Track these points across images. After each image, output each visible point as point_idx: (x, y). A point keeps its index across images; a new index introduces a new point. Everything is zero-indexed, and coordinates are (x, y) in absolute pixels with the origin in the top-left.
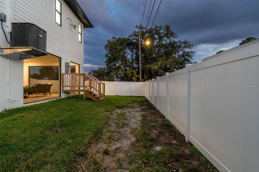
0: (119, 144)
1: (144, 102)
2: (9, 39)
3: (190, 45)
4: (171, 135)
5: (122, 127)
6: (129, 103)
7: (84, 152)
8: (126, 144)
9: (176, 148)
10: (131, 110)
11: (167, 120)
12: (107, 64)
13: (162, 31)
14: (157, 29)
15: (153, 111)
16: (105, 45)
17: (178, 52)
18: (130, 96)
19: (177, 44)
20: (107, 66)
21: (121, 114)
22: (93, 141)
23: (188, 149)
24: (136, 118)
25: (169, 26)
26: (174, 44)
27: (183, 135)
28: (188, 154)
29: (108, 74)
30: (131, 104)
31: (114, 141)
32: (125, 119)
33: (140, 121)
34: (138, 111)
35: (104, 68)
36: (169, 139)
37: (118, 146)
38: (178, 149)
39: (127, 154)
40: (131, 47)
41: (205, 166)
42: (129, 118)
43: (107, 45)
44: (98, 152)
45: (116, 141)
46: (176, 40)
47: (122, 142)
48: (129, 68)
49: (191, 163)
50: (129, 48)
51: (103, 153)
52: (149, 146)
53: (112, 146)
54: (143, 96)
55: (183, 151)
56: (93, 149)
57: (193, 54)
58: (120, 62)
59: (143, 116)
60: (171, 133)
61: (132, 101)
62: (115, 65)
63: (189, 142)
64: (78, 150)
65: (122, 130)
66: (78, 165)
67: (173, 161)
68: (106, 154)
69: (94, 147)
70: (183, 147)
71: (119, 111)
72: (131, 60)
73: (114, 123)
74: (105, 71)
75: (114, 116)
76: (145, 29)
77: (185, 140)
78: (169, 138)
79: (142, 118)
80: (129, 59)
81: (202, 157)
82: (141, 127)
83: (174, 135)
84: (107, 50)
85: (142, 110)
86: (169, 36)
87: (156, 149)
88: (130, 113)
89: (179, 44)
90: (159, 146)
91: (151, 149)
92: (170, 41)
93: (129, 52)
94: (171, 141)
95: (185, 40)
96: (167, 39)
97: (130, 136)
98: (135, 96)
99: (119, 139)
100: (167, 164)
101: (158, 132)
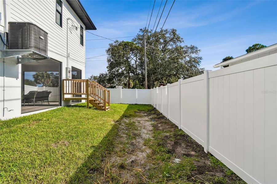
0: (134, 157)
1: (152, 111)
2: (5, 40)
3: (197, 51)
4: (187, 146)
5: (134, 138)
6: (136, 112)
7: (99, 166)
8: (141, 156)
9: (197, 160)
10: (139, 119)
11: (180, 129)
12: (109, 69)
13: (168, 35)
14: (163, 33)
15: (163, 120)
16: (107, 49)
17: (185, 58)
18: (136, 104)
19: (184, 49)
20: (109, 72)
21: (131, 124)
22: (106, 154)
23: (209, 160)
24: (146, 128)
25: (175, 30)
26: (181, 50)
27: (201, 146)
28: (209, 165)
29: (110, 80)
30: (138, 112)
31: (128, 153)
32: (135, 130)
33: (152, 131)
34: (147, 121)
35: (106, 74)
36: (187, 150)
37: (133, 159)
38: (198, 161)
39: (144, 168)
40: (135, 52)
41: (231, 178)
42: (139, 128)
43: (109, 49)
44: (113, 166)
45: (130, 153)
46: (182, 45)
47: (136, 154)
48: (133, 74)
49: (215, 175)
50: (133, 53)
51: (119, 167)
52: (167, 159)
53: (127, 159)
54: (149, 105)
55: (204, 163)
56: (107, 162)
57: (200, 60)
58: (123, 67)
59: (153, 126)
60: (188, 144)
61: (138, 110)
62: (118, 71)
63: (208, 152)
64: (92, 165)
65: (134, 141)
66: (94, 181)
67: (196, 174)
68: (122, 168)
69: (107, 160)
70: (203, 159)
71: (127, 121)
72: (135, 66)
73: (125, 134)
74: (107, 77)
75: (122, 126)
76: (150, 32)
77: (204, 151)
78: (187, 148)
79: (153, 128)
80: (133, 65)
81: (225, 168)
82: (153, 137)
83: (191, 146)
84: (109, 55)
85: (152, 119)
86: (175, 41)
87: (174, 161)
88: (139, 122)
89: (186, 49)
90: (177, 158)
91: (169, 161)
92: (176, 46)
93: (132, 57)
94: (188, 152)
95: (191, 45)
96: (173, 44)
97: (144, 147)
98: (140, 104)
99: (133, 151)
100: (190, 177)
101: (173, 142)
